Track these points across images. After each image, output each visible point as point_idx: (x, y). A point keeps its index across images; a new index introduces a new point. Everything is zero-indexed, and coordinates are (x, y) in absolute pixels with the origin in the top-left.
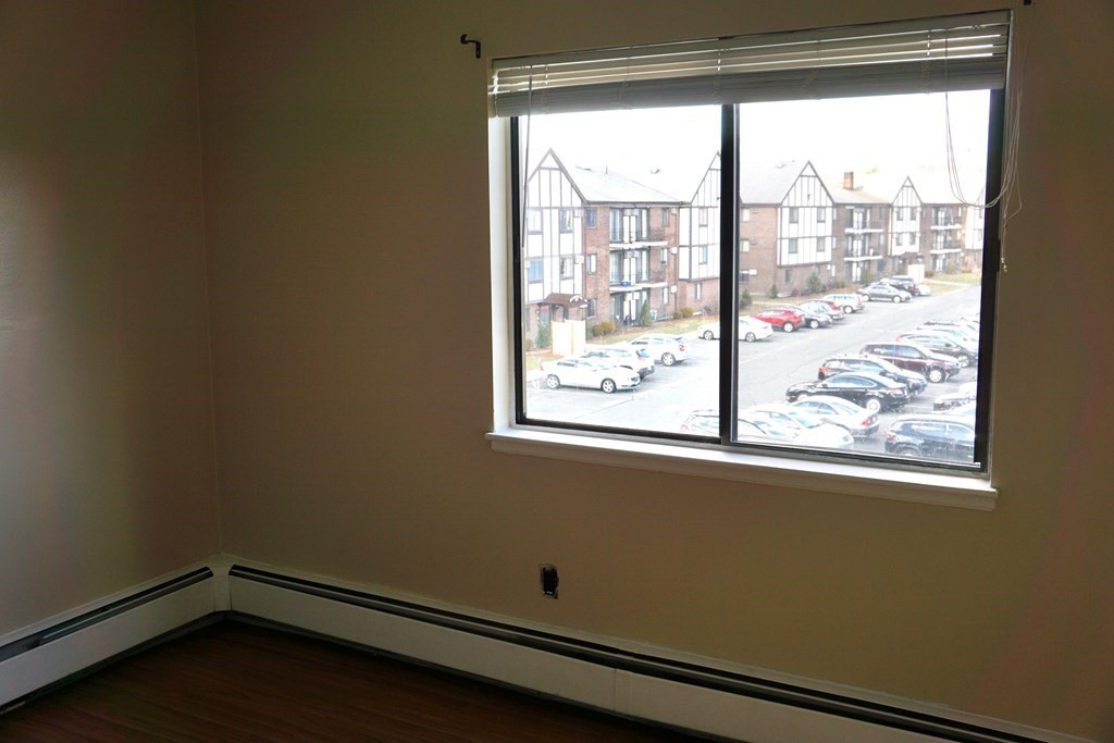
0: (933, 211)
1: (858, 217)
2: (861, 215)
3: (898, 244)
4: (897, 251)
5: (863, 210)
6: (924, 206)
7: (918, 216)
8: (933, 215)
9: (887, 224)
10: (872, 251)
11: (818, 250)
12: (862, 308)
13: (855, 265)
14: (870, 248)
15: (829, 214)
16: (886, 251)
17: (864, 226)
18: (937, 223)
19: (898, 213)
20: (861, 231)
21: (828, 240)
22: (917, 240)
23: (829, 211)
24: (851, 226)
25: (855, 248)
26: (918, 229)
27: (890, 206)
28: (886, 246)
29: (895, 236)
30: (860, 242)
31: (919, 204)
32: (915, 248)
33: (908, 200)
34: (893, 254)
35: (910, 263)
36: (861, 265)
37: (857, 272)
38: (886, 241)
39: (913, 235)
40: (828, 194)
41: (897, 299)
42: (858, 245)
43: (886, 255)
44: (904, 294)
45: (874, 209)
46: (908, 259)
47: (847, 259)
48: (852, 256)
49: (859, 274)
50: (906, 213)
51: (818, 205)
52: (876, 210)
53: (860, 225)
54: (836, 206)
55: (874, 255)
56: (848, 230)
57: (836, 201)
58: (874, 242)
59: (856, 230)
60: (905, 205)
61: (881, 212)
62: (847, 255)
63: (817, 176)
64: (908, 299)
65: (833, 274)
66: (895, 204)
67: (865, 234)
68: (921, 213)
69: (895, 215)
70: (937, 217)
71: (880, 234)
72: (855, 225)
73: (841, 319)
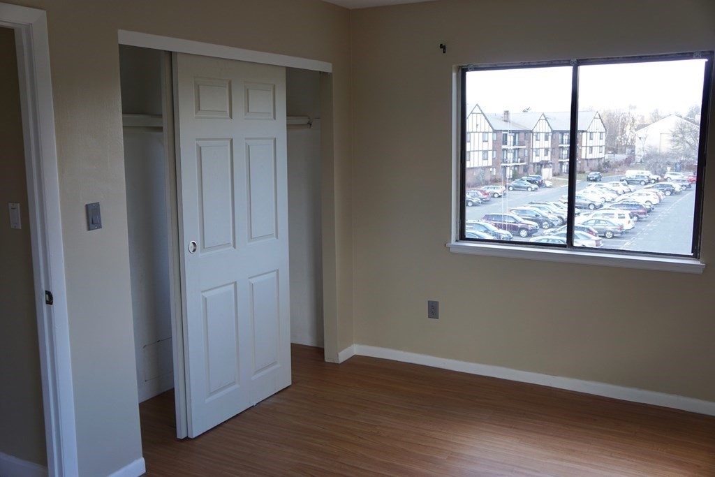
0: (560, 135)
1: (510, 139)
2: (512, 137)
3: (537, 155)
4: (536, 160)
5: (513, 134)
6: (553, 132)
7: (550, 137)
8: (560, 138)
9: (529, 142)
10: (519, 160)
11: (484, 159)
12: (505, 194)
13: (508, 168)
14: (519, 157)
15: (491, 137)
16: (529, 160)
17: (514, 144)
18: (562, 143)
19: (537, 136)
20: (512, 147)
21: (490, 153)
22: (549, 153)
23: (491, 135)
24: (506, 144)
25: (508, 157)
26: (550, 147)
27: (531, 132)
28: (529, 156)
29: (535, 150)
30: (512, 154)
31: (550, 131)
32: (548, 158)
33: (543, 128)
34: (534, 162)
35: (545, 167)
36: (513, 168)
37: (509, 173)
38: (529, 153)
39: (547, 150)
40: (490, 124)
41: (529, 189)
42: (510, 156)
43: (529, 163)
44: (534, 186)
45: (520, 134)
46: (543, 164)
47: (503, 164)
48: (506, 162)
49: (511, 174)
50: (542, 136)
51: (483, 130)
52: (522, 134)
53: (512, 144)
54: (495, 131)
55: (521, 162)
56: (504, 147)
57: (495, 129)
58: (521, 154)
59: (510, 146)
60: (541, 131)
61: (524, 135)
62: (504, 162)
63: (482, 113)
64: (536, 189)
65: (494, 174)
66: (534, 131)
67: (515, 149)
68: (552, 136)
69: (534, 137)
70: (562, 139)
71: (525, 149)
72: (508, 143)
73: (488, 201)
